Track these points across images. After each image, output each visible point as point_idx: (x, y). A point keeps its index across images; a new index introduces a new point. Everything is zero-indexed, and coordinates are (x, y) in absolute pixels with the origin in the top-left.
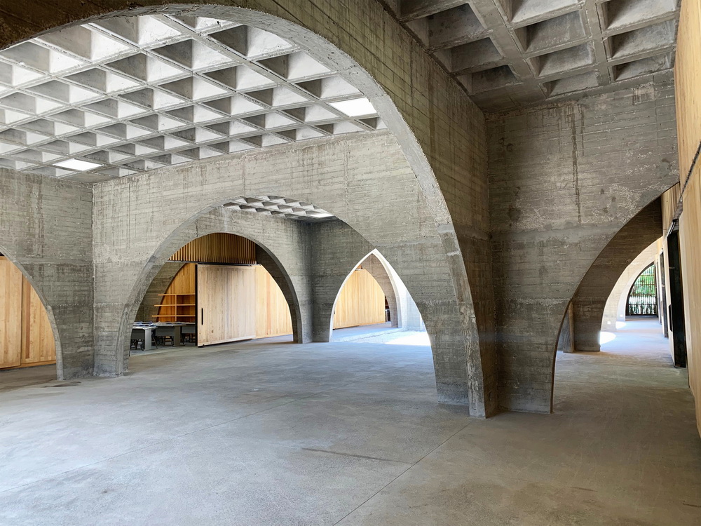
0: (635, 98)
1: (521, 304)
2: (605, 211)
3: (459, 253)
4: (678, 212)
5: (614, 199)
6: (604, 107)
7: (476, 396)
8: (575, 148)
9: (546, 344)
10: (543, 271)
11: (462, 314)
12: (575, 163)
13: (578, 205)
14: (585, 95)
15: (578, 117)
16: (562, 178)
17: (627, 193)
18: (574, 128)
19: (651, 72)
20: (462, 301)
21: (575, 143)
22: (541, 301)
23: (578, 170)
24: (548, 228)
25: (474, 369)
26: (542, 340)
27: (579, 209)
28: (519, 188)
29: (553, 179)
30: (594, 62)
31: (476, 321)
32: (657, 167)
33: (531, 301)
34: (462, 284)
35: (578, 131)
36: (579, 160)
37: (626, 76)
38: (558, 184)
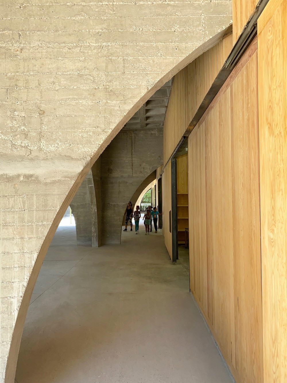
0: (152, 134)
1: (111, 204)
2: (141, 172)
3: (93, 185)
4: (162, 173)
5: (144, 168)
6: (142, 135)
7: (95, 239)
8: (132, 149)
9: (120, 219)
10: (120, 192)
11: (92, 208)
12: (132, 154)
13: (132, 169)
14: (136, 130)
15: (133, 138)
16: (127, 159)
17: (148, 167)
18: (132, 141)
19: (157, 126)
20: (92, 203)
21: (132, 147)
22: (118, 203)
23: (133, 157)
24: (122, 177)
25: (95, 229)
26: (118, 218)
27: (133, 171)
28: (112, 161)
29: (124, 159)
30: (141, 122)
31: (97, 211)
32: (157, 159)
33: (115, 203)
34: (93, 197)
35: (133, 142)
36: (133, 153)
37: (148, 126)
38: (126, 161)
